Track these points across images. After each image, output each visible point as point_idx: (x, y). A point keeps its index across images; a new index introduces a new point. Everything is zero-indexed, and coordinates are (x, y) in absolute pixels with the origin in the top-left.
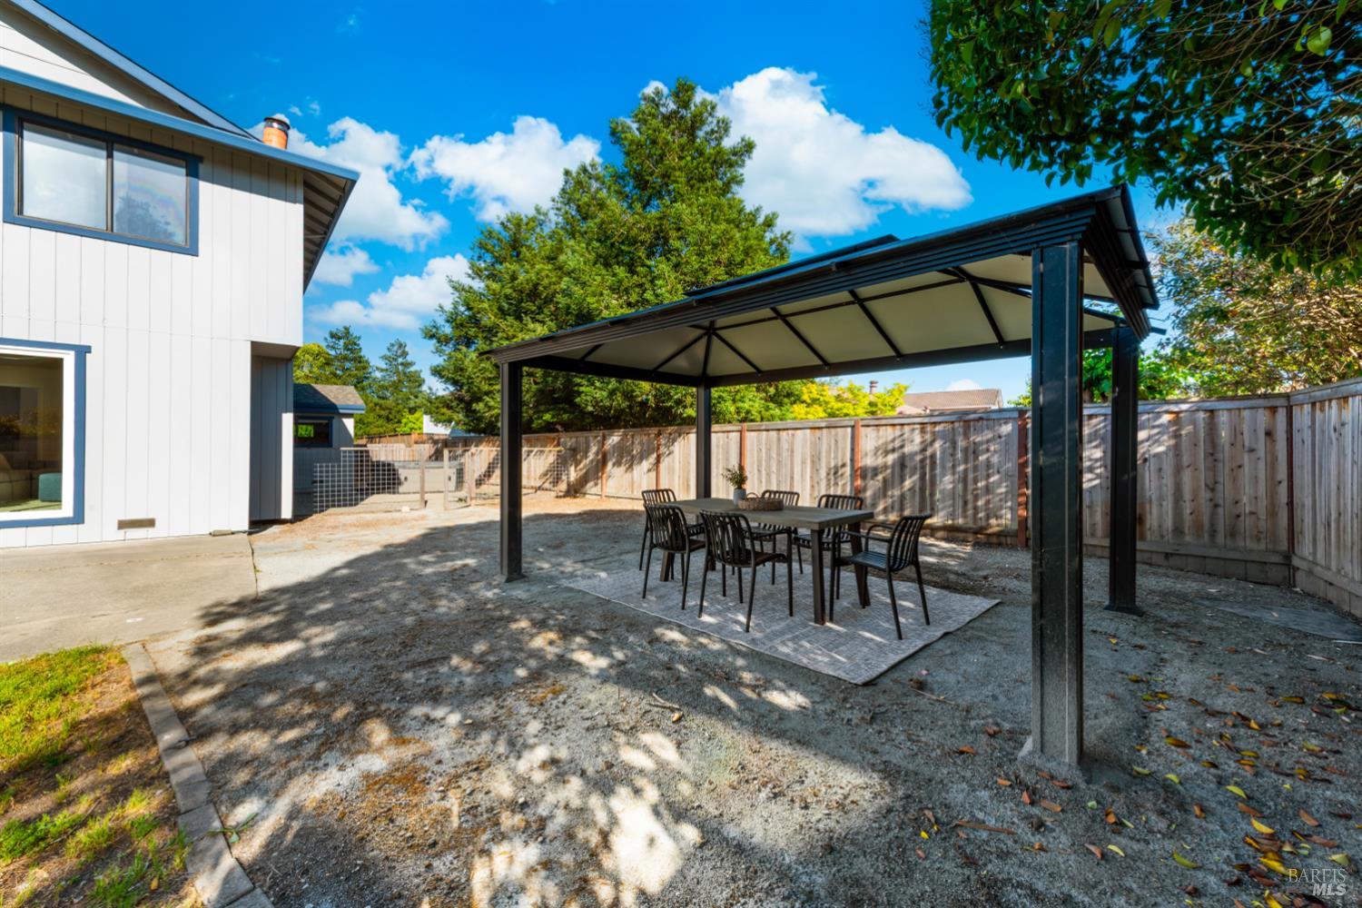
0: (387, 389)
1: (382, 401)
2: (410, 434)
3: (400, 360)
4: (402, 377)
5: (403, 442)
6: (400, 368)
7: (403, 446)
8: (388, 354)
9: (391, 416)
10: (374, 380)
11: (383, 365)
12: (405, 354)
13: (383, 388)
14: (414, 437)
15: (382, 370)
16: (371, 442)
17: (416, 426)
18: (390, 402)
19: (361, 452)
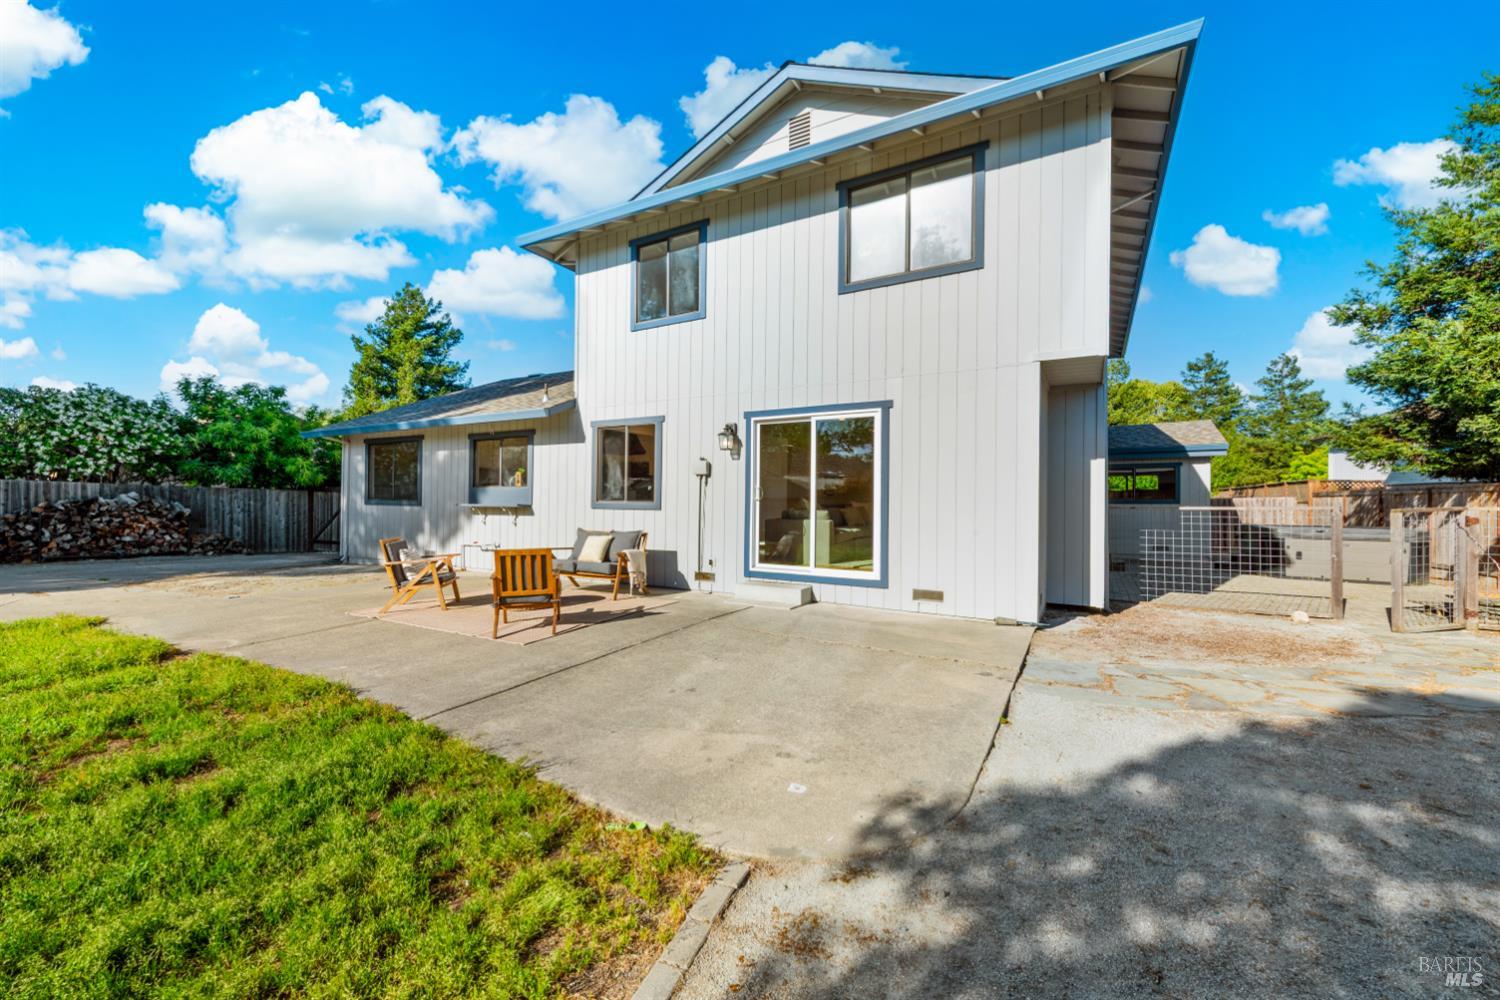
0: (1266, 424)
1: (1259, 441)
2: (1306, 482)
3: (1287, 382)
4: (1290, 404)
5: (1293, 494)
6: (1288, 392)
7: (1292, 501)
8: (1269, 376)
9: (1272, 459)
10: (1247, 413)
11: (1260, 392)
12: (1295, 371)
13: (1260, 422)
14: (1313, 486)
15: (1259, 399)
16: (1241, 495)
17: (1313, 470)
18: (1272, 440)
19: (1224, 513)
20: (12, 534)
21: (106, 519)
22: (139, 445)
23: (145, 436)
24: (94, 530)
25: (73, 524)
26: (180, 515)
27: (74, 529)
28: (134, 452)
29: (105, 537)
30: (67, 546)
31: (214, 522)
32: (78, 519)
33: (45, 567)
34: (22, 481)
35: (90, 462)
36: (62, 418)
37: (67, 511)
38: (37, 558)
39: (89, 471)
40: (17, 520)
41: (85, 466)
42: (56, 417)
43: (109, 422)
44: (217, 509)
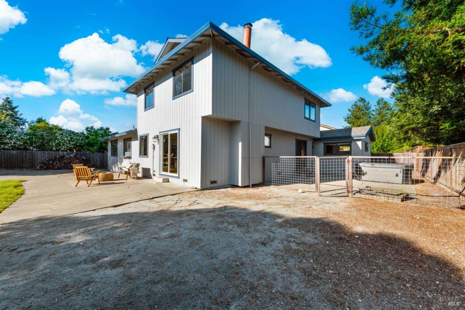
20: (48, 163)
21: (67, 160)
22: (74, 143)
23: (75, 141)
24: (65, 162)
25: (60, 161)
26: (83, 159)
27: (61, 162)
28: (72, 145)
29: (67, 164)
30: (59, 166)
31: (92, 161)
32: (61, 160)
33: (55, 171)
34: (51, 152)
35: (63, 147)
36: (58, 137)
37: (59, 158)
38: (53, 169)
39: (63, 149)
40: (49, 160)
41: (62, 148)
42: (57, 137)
43: (67, 138)
44: (93, 158)
